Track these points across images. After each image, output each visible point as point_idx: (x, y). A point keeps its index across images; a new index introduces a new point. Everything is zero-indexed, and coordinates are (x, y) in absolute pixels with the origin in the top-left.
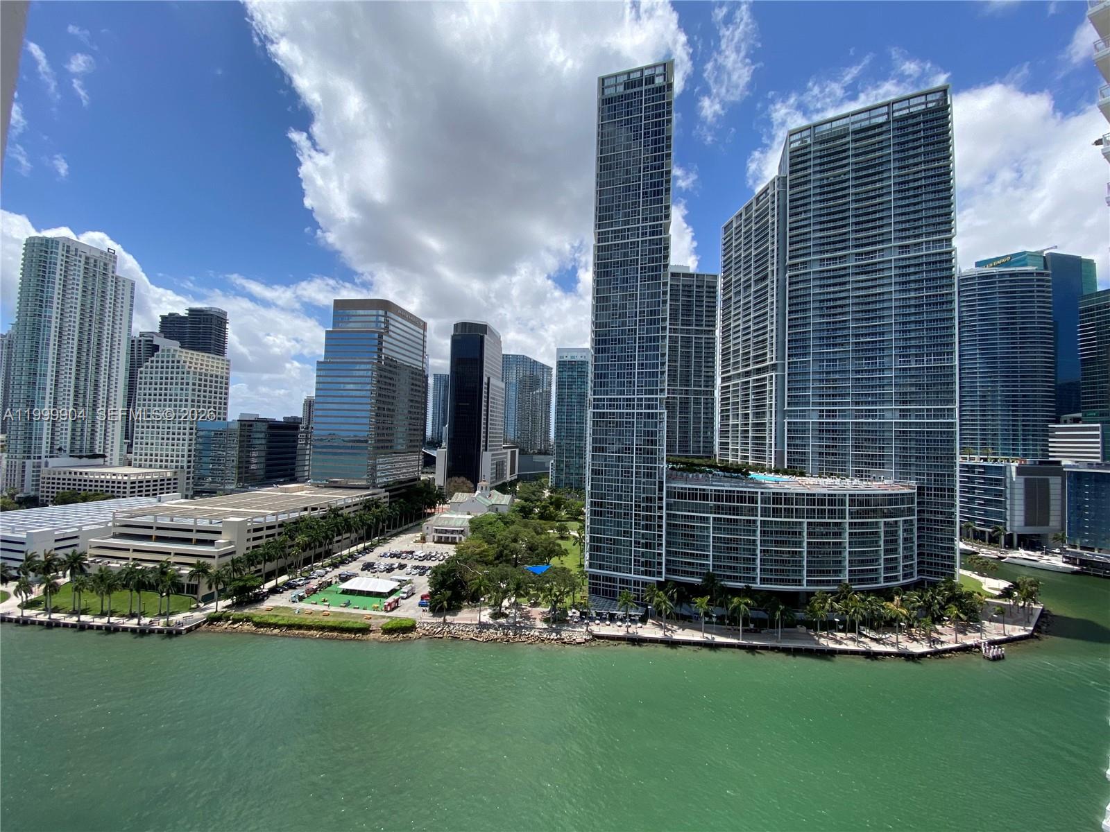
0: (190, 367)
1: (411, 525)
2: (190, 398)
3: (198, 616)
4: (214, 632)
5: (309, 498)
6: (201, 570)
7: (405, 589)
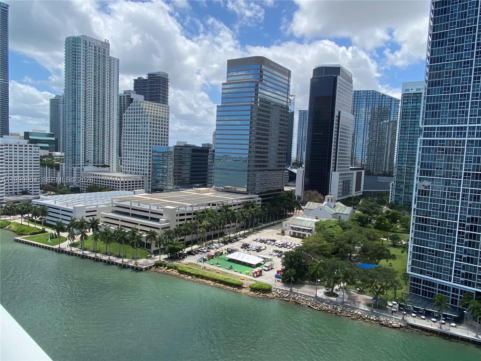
0: (148, 112)
1: (276, 222)
2: (149, 132)
3: (151, 262)
4: (159, 272)
5: (212, 197)
6: (152, 235)
7: (267, 264)
